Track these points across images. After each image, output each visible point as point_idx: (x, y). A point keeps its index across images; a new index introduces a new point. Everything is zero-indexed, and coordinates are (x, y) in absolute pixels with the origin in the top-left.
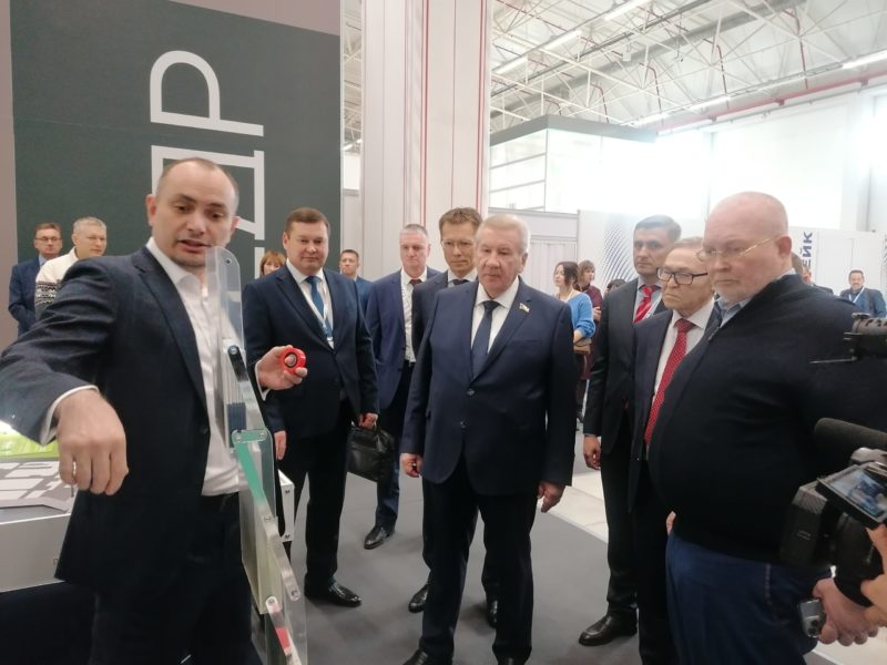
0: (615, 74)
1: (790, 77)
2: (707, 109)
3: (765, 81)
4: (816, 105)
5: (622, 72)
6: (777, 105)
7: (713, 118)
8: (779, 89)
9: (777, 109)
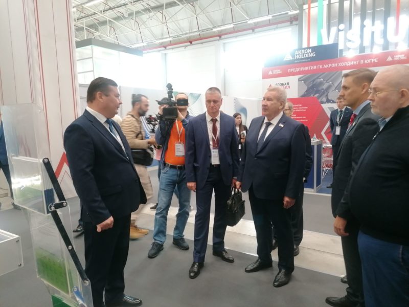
0: (120, 22)
1: (194, 32)
2: (162, 43)
3: (184, 33)
4: (204, 45)
5: (124, 22)
6: (189, 43)
7: (165, 47)
8: (190, 37)
9: (189, 45)
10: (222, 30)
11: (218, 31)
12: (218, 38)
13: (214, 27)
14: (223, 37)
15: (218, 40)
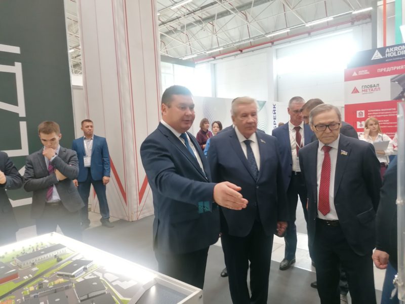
0: (171, 35)
1: (244, 40)
2: (211, 53)
3: (234, 42)
4: (255, 52)
5: (175, 35)
6: (239, 52)
7: (214, 58)
8: (240, 46)
9: (239, 54)
10: (274, 37)
11: (271, 37)
12: (270, 44)
13: (267, 34)
14: (275, 43)
15: (271, 47)
